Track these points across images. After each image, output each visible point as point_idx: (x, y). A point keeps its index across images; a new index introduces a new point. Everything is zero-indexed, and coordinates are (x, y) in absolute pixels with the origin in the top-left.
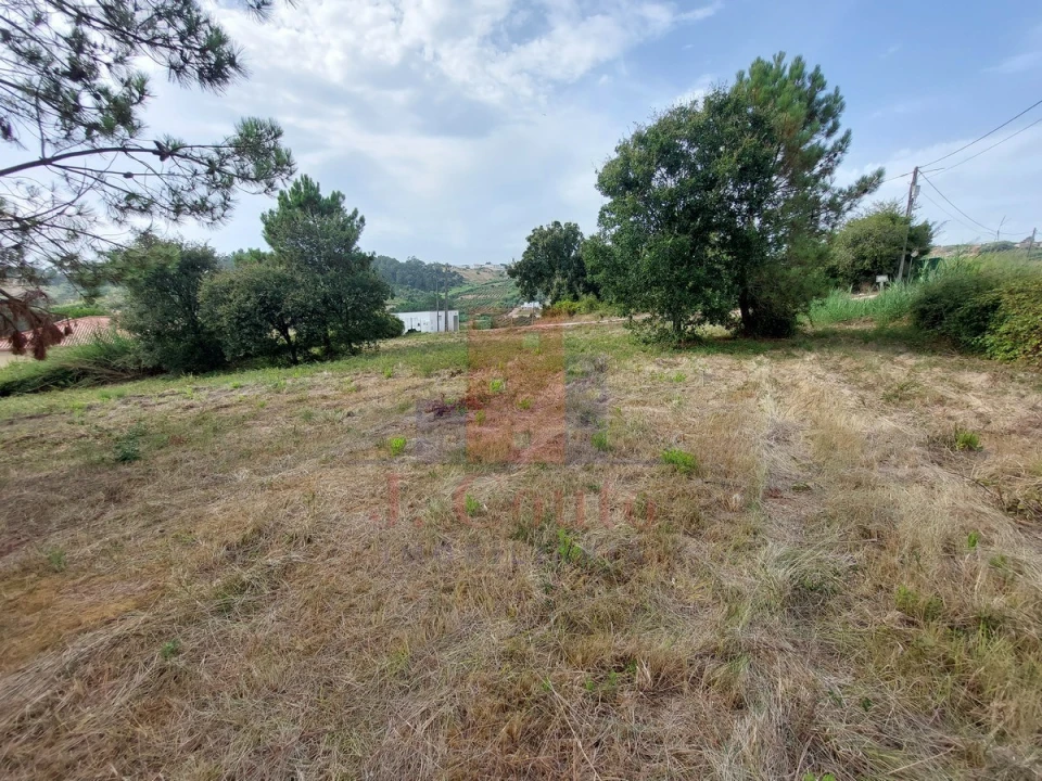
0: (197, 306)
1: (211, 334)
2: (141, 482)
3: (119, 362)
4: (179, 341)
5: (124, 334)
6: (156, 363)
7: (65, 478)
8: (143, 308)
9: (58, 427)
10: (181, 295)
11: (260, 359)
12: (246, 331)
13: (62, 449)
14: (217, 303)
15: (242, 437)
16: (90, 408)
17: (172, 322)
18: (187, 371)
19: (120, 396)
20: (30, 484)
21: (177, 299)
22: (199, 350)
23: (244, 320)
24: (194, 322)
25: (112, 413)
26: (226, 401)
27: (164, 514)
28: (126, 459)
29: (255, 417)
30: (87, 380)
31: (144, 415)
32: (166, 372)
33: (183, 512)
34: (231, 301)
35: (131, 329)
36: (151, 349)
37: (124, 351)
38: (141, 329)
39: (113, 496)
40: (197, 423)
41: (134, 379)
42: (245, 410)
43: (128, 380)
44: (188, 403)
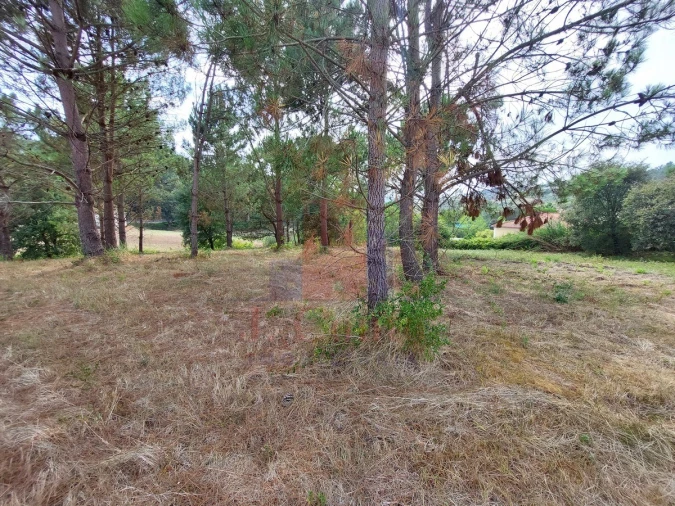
0: (620, 208)
1: (625, 229)
2: (567, 318)
3: (556, 240)
4: (598, 231)
5: (565, 224)
6: (578, 244)
7: (529, 299)
8: (580, 209)
9: (525, 270)
10: (609, 201)
11: (665, 254)
12: (660, 229)
13: (526, 283)
14: (638, 207)
15: (646, 314)
16: (540, 264)
17: (597, 218)
18: (598, 253)
19: (556, 261)
20: (514, 296)
21: (605, 203)
22: (611, 240)
23: (659, 220)
24: (614, 218)
25: (550, 270)
26: (631, 282)
27: (581, 345)
28: (559, 300)
29: (659, 301)
30: (537, 248)
31: (570, 275)
32: (582, 250)
33: (595, 351)
34: (652, 205)
35: (569, 221)
36: (577, 235)
37: (561, 234)
38: (575, 222)
39: (551, 319)
40: (605, 291)
41: (561, 252)
42: (648, 294)
43: (558, 252)
44: (600, 276)
